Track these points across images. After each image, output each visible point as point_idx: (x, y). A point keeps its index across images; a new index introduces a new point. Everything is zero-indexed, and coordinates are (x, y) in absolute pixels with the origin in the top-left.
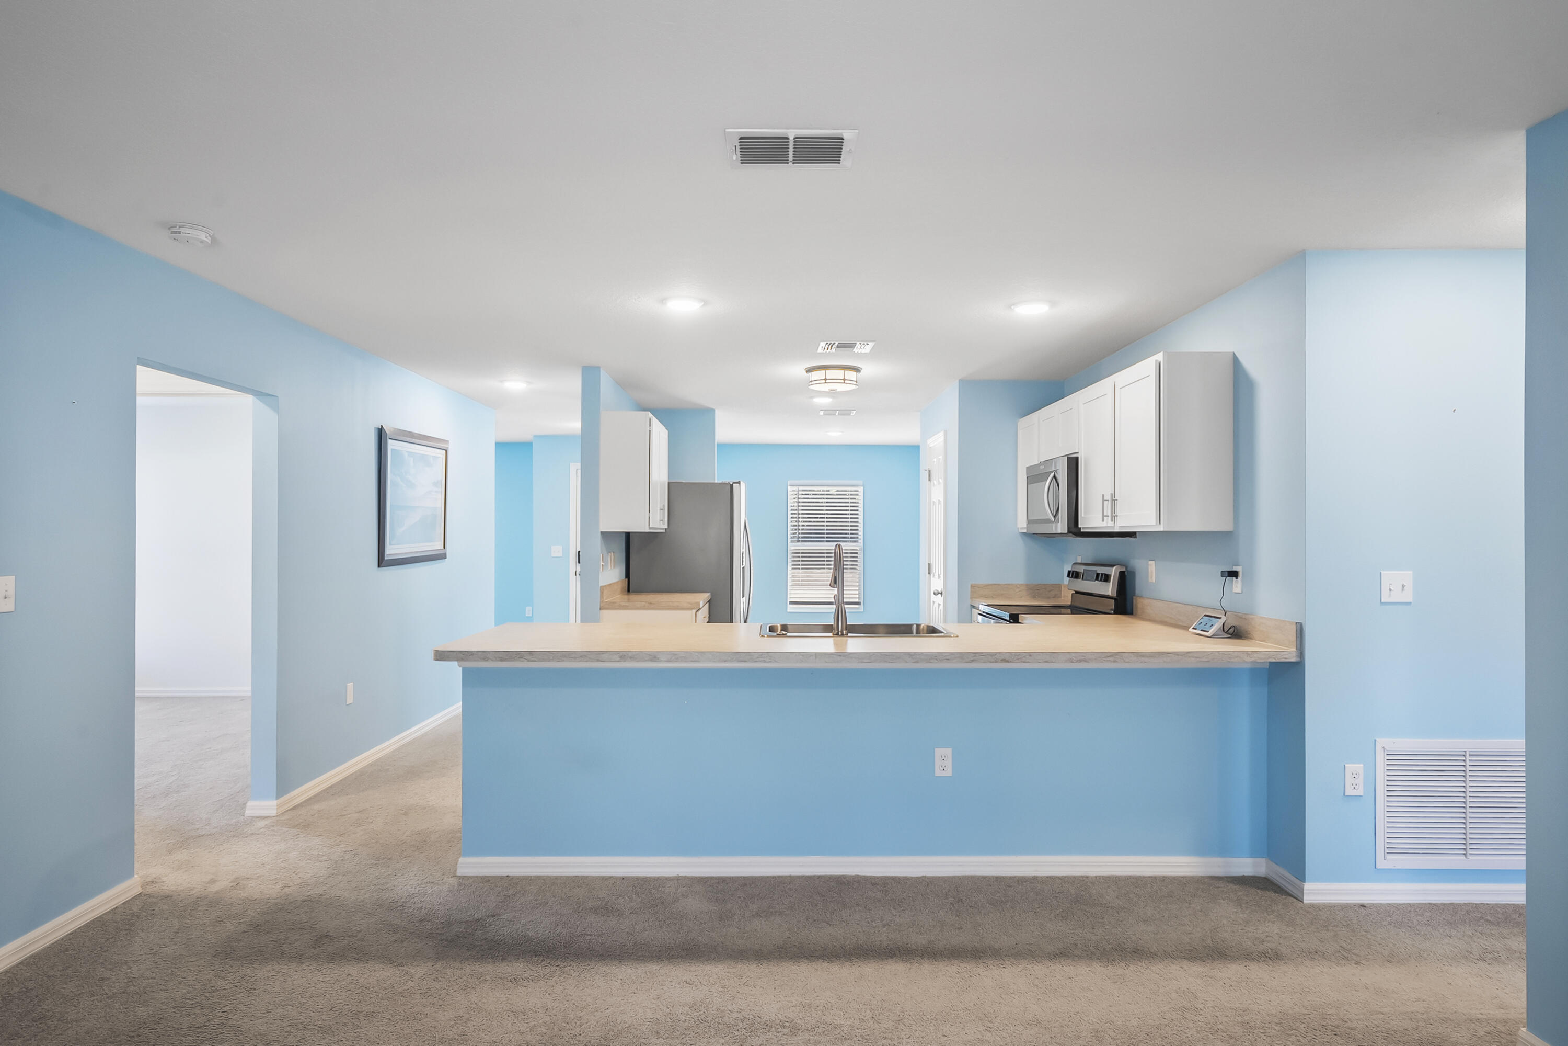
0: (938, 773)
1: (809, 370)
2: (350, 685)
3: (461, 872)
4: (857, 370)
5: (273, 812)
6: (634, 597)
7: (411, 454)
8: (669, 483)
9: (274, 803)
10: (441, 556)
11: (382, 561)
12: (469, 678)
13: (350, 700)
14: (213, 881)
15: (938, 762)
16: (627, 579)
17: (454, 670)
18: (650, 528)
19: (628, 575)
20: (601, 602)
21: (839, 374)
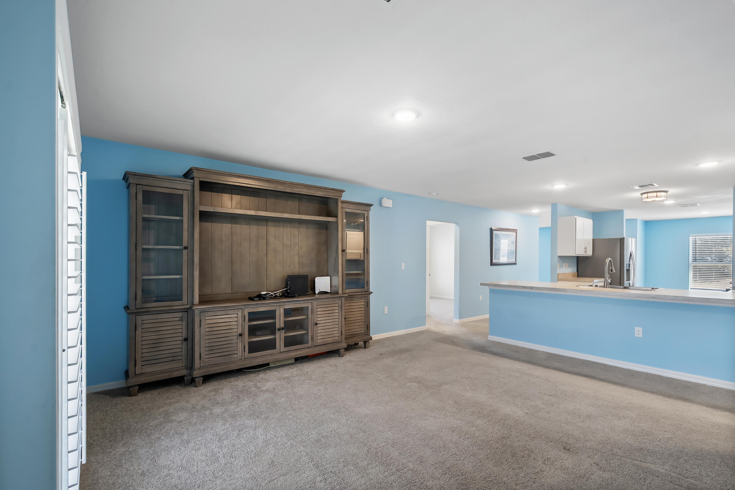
0: (636, 335)
1: (642, 194)
2: (481, 296)
3: (489, 339)
4: (666, 192)
5: (458, 322)
6: (579, 278)
7: (502, 234)
8: (593, 239)
9: (458, 320)
10: (515, 264)
11: (492, 264)
12: (491, 291)
13: (481, 300)
14: (440, 330)
15: (636, 332)
16: (577, 273)
17: (487, 289)
18: (576, 255)
19: (578, 271)
20: (558, 278)
21: (655, 194)
